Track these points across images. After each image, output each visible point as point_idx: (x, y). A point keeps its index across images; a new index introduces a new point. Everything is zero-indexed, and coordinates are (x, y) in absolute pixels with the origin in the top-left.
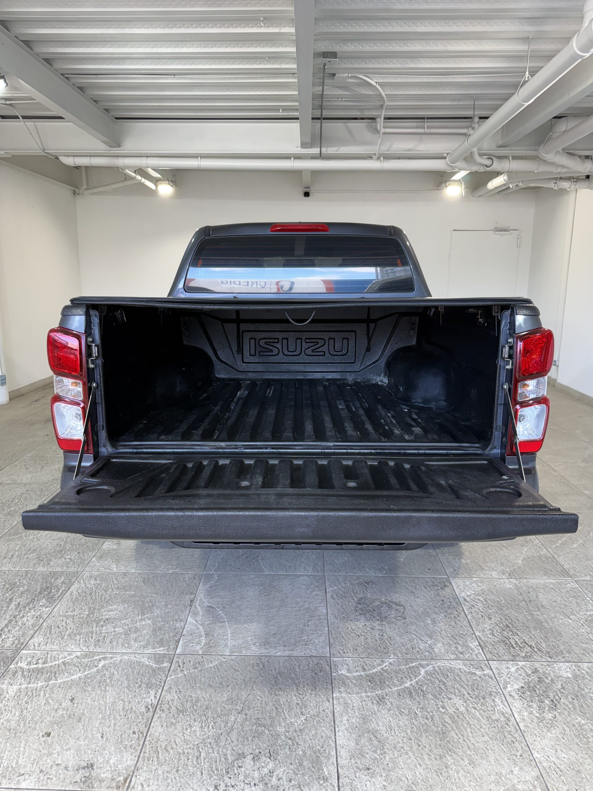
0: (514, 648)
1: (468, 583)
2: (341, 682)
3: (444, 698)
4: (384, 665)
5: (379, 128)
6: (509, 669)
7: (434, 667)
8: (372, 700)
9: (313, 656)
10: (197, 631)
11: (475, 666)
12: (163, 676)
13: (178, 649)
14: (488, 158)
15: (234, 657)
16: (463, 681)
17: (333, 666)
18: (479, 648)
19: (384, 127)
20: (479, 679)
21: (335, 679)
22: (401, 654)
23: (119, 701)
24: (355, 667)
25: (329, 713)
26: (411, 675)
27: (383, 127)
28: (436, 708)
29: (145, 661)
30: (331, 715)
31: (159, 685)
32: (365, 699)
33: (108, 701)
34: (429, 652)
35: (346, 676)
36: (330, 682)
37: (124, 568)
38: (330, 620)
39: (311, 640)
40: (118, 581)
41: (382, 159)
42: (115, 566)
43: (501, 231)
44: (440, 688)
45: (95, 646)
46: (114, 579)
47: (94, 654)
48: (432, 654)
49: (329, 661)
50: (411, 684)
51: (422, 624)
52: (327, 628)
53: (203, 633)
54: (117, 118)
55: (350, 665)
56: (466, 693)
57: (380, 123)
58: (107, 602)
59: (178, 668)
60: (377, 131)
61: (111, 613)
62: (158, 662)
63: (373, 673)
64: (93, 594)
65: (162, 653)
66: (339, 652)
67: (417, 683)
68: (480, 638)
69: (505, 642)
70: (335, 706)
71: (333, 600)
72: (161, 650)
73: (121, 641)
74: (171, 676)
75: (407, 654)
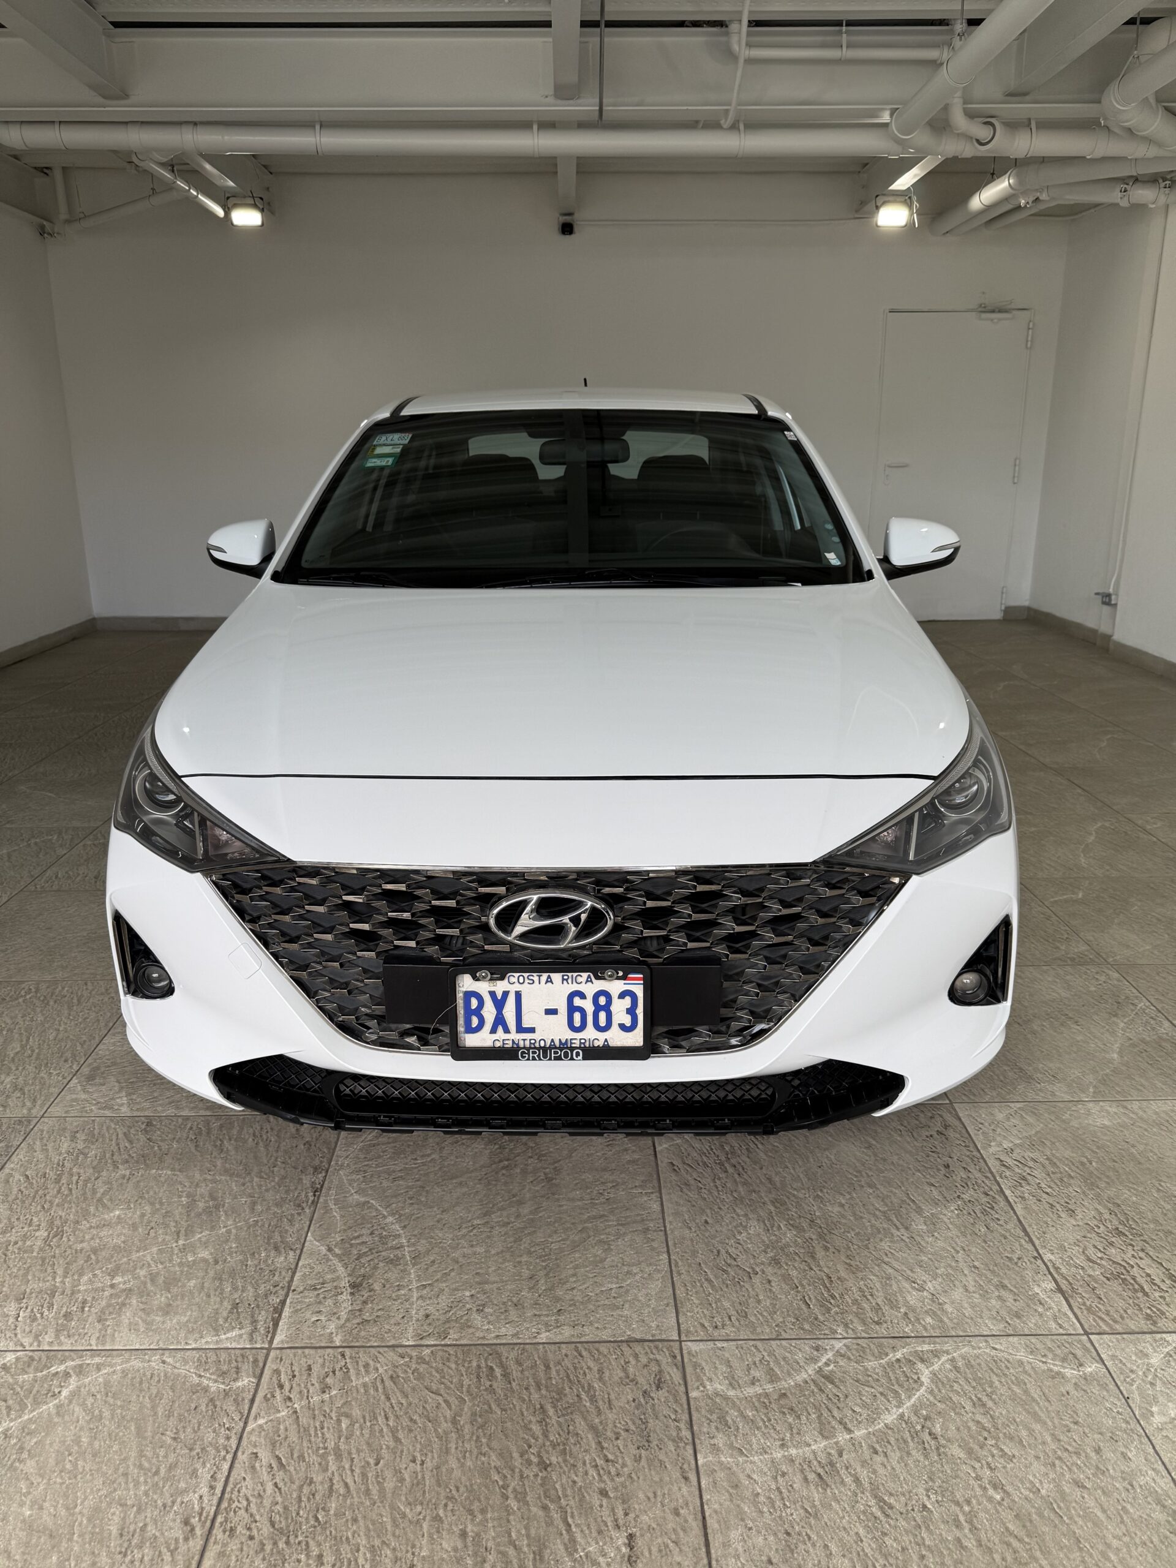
0: (1146, 1294)
1: (1000, 1116)
2: (714, 1417)
3: (993, 1456)
4: (824, 1360)
5: (736, 47)
6: (1147, 1355)
7: (953, 1360)
8: (802, 1471)
9: (637, 1341)
10: (329, 1276)
11: (1058, 1352)
12: (237, 1419)
13: (279, 1331)
14: (986, 123)
15: (427, 1352)
16: (1034, 1400)
17: (689, 1370)
18: (1059, 1297)
19: (749, 45)
20: (1073, 1392)
21: (697, 1410)
22: (864, 1323)
23: (109, 1504)
24: (749, 1369)
25: (690, 1518)
26: (896, 1387)
27: (747, 45)
28: (979, 1492)
29: (188, 1372)
30: (695, 1525)
31: (225, 1448)
32: (784, 1468)
33: (77, 1510)
34: (934, 1314)
35: (726, 1398)
36: (685, 1417)
37: (147, 1105)
38: (672, 1232)
39: (627, 1291)
40: (131, 1142)
41: (742, 127)
42: (125, 1100)
43: (993, 311)
44: (978, 1422)
45: (58, 1332)
46: (120, 1136)
47: (52, 1355)
48: (941, 1321)
49: (677, 1352)
50: (902, 1416)
51: (905, 1236)
52: (665, 1256)
53: (344, 1283)
54: (117, 25)
55: (735, 1363)
56: (1049, 1439)
57: (740, 33)
58: (100, 1200)
59: (278, 1390)
60: (733, 57)
61: (104, 1233)
62: (224, 1374)
63: (797, 1385)
64: (64, 1181)
65: (234, 1345)
66: (703, 1326)
67: (916, 1411)
68: (1057, 1269)
69: (1120, 1275)
70: (706, 1497)
71: (674, 1177)
72: (233, 1338)
73: (127, 1316)
74: (255, 1418)
75: (878, 1323)
